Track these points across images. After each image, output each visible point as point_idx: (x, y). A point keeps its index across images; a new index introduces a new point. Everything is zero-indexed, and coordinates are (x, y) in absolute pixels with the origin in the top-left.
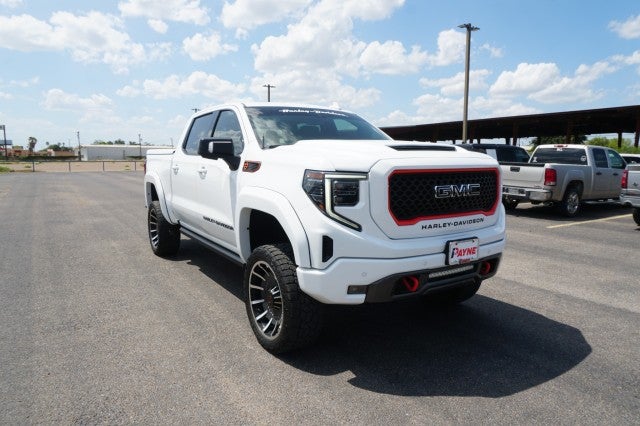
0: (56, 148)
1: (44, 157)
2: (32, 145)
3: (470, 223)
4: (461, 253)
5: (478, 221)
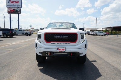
3: (65, 44)
4: (60, 50)
5: (68, 44)
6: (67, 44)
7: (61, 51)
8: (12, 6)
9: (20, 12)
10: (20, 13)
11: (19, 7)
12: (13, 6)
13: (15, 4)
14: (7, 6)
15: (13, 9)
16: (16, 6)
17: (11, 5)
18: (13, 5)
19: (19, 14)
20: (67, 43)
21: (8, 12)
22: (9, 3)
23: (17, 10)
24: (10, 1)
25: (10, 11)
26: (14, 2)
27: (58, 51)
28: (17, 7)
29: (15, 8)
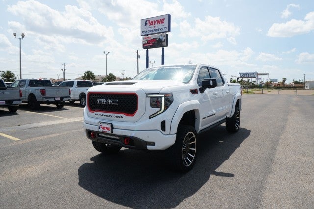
0: (296, 83)
1: (289, 87)
2: (284, 81)
3: (114, 116)
4: (103, 128)
5: (120, 117)
6: (117, 117)
7: (105, 130)
8: (150, 31)
9: (165, 43)
10: (167, 45)
11: (165, 30)
12: (153, 31)
13: (158, 26)
14: (143, 32)
15: (152, 37)
16: (158, 30)
17: (150, 29)
18: (153, 29)
19: (163, 46)
20: (118, 115)
21: (143, 45)
22: (145, 25)
23: (161, 38)
24: (148, 22)
25: (146, 42)
26: (155, 22)
27: (101, 130)
28: (160, 31)
29: (157, 36)
